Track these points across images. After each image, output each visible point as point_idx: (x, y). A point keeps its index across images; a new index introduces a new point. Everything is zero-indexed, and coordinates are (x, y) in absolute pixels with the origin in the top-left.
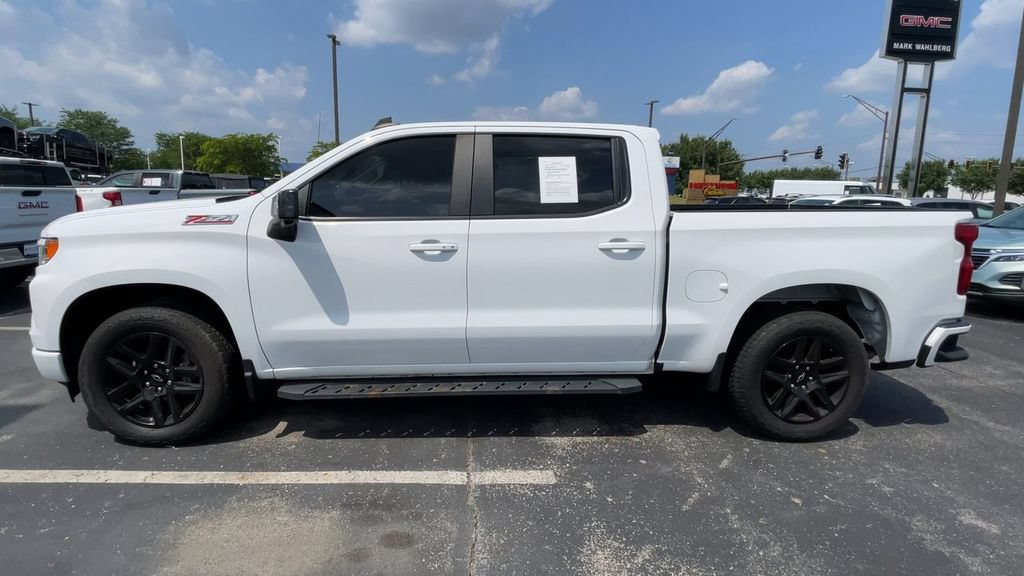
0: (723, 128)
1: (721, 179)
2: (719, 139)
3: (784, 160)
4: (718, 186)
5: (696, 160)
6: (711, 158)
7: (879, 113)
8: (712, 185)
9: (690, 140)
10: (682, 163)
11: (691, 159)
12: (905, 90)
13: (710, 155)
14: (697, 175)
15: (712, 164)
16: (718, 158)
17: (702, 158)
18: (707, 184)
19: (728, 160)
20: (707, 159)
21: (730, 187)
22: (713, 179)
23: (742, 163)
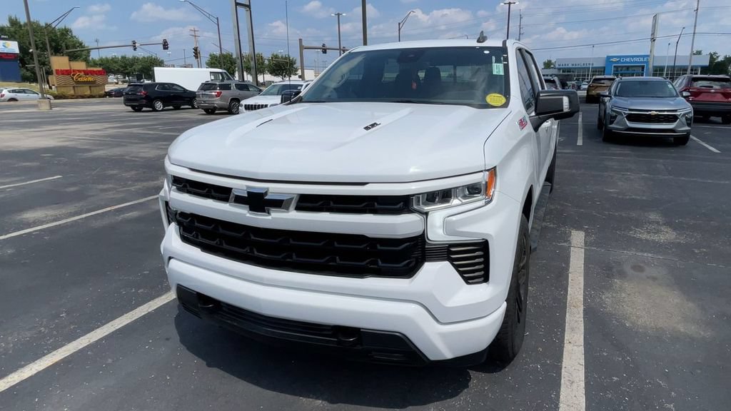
0: (65, 15)
1: (87, 65)
3: (135, 49)
4: (86, 73)
6: (54, 44)
7: (212, 18)
10: (22, 48)
12: (237, 4)
13: (51, 40)
14: (59, 62)
15: (57, 51)
16: (63, 45)
17: (44, 44)
18: (74, 71)
19: (74, 47)
20: (51, 46)
21: (99, 73)
22: (80, 65)
23: (89, 51)
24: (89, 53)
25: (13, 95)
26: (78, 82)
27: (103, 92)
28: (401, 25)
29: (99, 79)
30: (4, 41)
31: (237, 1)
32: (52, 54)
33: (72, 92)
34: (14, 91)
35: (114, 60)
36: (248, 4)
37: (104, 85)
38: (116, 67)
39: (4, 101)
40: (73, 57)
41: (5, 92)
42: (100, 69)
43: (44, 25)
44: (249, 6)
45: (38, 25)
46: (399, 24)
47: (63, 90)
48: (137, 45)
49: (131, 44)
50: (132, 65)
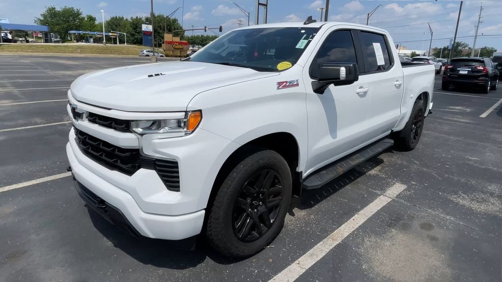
0: (175, 12)
1: (181, 39)
2: (172, 18)
3: (205, 31)
4: (180, 43)
5: (161, 28)
6: (169, 27)
7: (246, 13)
8: (176, 42)
9: (156, 16)
10: (154, 29)
11: (158, 27)
12: (259, 4)
13: (168, 25)
14: (168, 37)
15: (170, 31)
16: (173, 28)
17: (164, 27)
18: (174, 42)
19: (178, 29)
20: (167, 28)
21: (185, 44)
22: (177, 39)
23: (184, 31)
24: (184, 32)
25: (148, 53)
26: (175, 48)
27: (186, 55)
28: (369, 16)
29: (185, 47)
30: (146, 25)
31: (260, 2)
32: (167, 33)
33: (172, 54)
34: (148, 51)
35: (198, 37)
36: (266, 4)
37: (187, 50)
38: (198, 41)
39: (143, 56)
40: (176, 35)
41: (145, 51)
42: (186, 42)
43: (165, 17)
44: (266, 5)
45: (163, 17)
46: (368, 14)
47: (167, 52)
48: (207, 29)
49: (204, 28)
50: (206, 40)
